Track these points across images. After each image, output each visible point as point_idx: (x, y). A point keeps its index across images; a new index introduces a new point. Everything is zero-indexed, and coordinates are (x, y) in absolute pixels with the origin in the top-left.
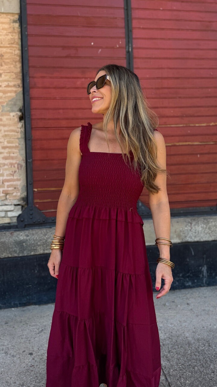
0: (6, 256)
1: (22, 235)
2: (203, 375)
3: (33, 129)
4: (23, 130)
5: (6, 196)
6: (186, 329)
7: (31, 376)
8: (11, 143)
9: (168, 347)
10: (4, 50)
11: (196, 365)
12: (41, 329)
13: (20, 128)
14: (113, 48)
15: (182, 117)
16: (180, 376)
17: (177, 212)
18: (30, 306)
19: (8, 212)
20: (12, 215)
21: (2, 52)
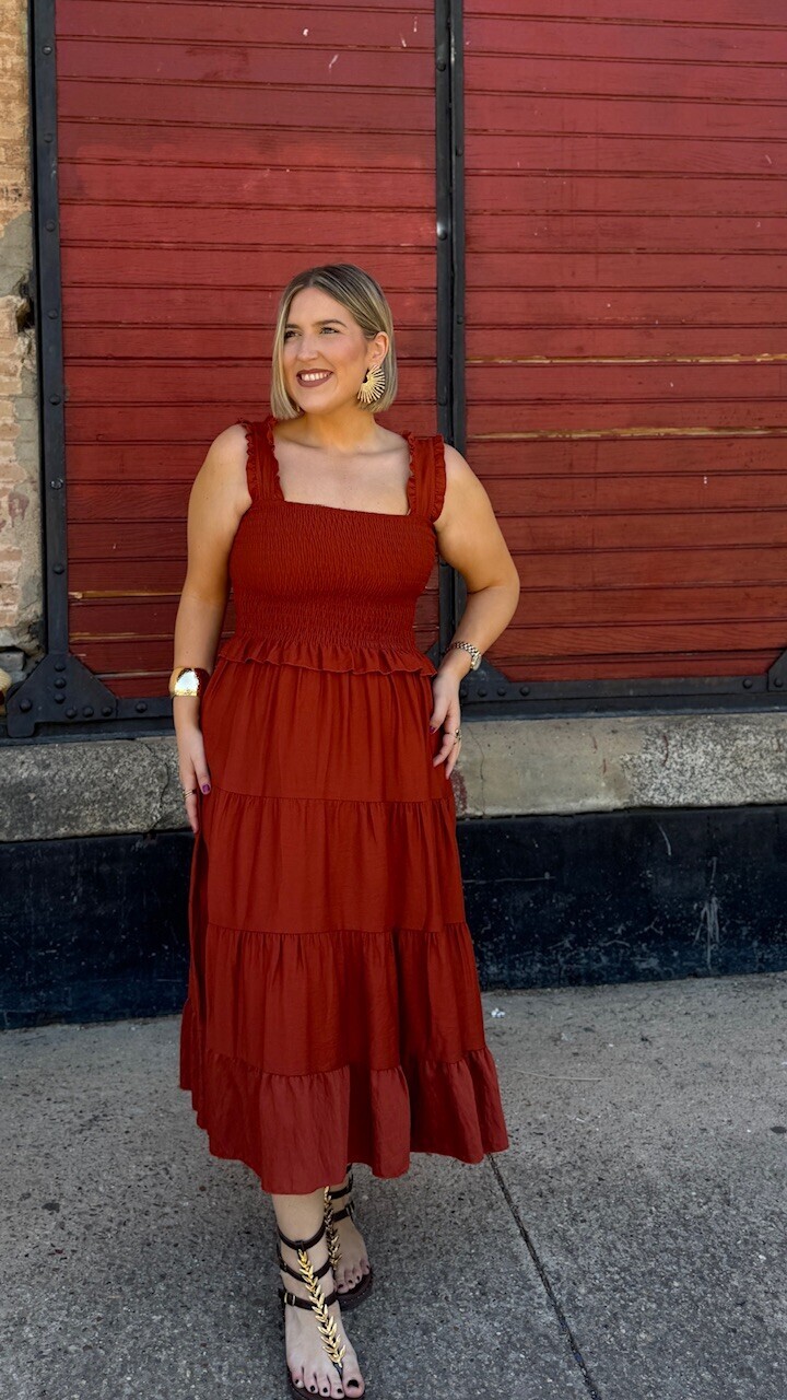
1: (22, 764)
2: (703, 1312)
3: (71, 362)
4: (31, 364)
6: (637, 1133)
9: (569, 1201)
11: (674, 1275)
12: (88, 1116)
13: (20, 356)
14: (385, 49)
15: (647, 326)
16: (615, 1314)
17: (613, 694)
18: (48, 1025)
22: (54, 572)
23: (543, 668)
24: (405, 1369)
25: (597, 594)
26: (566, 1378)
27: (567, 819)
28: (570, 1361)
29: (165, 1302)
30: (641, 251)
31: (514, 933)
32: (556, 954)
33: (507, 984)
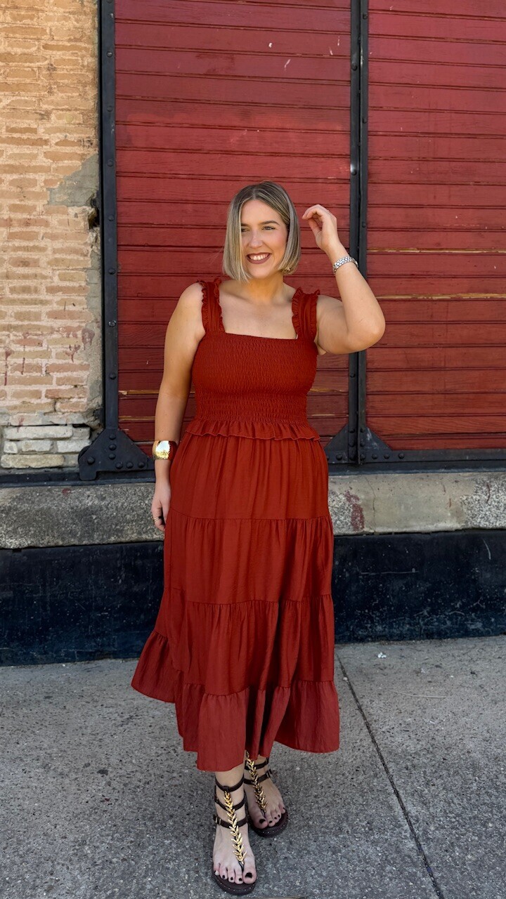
0: (52, 544)
1: (88, 497)
3: (122, 248)
4: (97, 249)
5: (55, 403)
6: (467, 731)
8: (69, 280)
9: (425, 772)
10: (58, 54)
11: (490, 819)
12: (127, 716)
13: (90, 244)
14: (319, 56)
15: (479, 230)
16: (453, 843)
17: (456, 458)
18: (102, 659)
19: (58, 442)
20: (67, 448)
21: (53, 59)
22: (109, 378)
23: (413, 442)
24: (321, 876)
25: (447, 396)
26: (422, 883)
27: (426, 536)
28: (424, 872)
29: (172, 832)
30: (477, 183)
31: (392, 606)
32: (419, 619)
33: (388, 638)
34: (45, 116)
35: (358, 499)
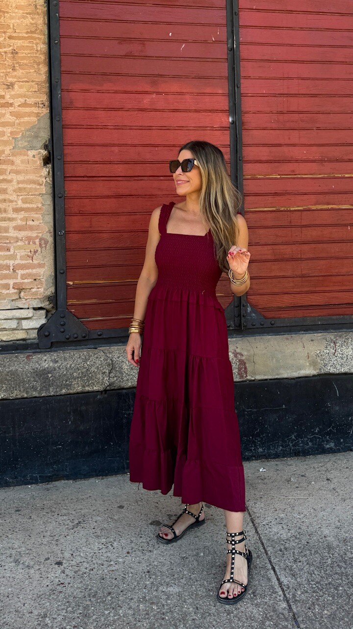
0: (19, 396)
1: (45, 361)
3: (67, 179)
4: (49, 180)
5: (20, 292)
6: (324, 522)
7: (60, 602)
8: (29, 203)
10: (19, 43)
11: (340, 584)
12: (76, 522)
13: (44, 176)
14: (205, 42)
15: (321, 161)
16: (314, 603)
17: (311, 323)
18: (58, 481)
19: (22, 321)
20: (29, 325)
21: (15, 46)
22: (60, 273)
23: (280, 312)
25: (303, 278)
27: (292, 380)
28: (293, 625)
29: (110, 605)
30: (318, 129)
31: (268, 433)
32: (289, 442)
33: (267, 457)
34: (10, 86)
35: (242, 355)
